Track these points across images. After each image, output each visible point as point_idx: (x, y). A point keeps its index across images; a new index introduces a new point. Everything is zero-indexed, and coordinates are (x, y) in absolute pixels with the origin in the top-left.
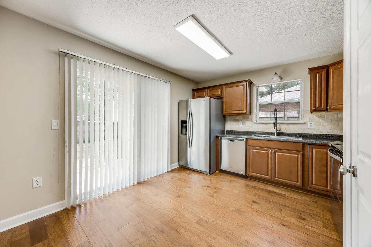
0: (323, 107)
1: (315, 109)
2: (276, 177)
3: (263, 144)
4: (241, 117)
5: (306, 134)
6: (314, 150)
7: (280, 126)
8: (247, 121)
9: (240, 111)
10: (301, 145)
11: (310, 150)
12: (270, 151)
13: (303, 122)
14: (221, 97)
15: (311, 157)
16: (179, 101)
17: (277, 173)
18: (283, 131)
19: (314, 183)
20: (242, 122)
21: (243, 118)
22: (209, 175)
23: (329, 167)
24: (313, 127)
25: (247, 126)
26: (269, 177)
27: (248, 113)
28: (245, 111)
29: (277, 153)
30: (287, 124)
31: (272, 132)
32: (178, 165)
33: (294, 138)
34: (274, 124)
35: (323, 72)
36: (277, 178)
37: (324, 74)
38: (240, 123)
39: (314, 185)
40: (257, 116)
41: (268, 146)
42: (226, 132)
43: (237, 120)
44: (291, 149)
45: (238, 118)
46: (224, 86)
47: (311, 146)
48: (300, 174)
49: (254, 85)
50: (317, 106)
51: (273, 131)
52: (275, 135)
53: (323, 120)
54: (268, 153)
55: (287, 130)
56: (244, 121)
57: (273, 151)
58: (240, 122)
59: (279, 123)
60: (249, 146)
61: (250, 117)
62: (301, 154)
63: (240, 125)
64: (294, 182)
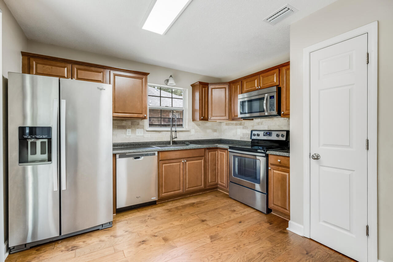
0: (206, 117)
1: (203, 118)
4: (129, 123)
8: (138, 128)
13: (187, 130)
17: (188, 184)
21: (132, 124)
22: (112, 226)
25: (137, 135)
26: (181, 191)
28: (145, 115)
29: (187, 163)
35: (206, 88)
36: (187, 188)
39: (210, 183)
41: (180, 156)
43: (124, 128)
44: (197, 156)
45: (124, 123)
50: (203, 115)
52: (171, 145)
56: (134, 129)
57: (185, 161)
58: (128, 130)
60: (161, 161)
61: (141, 123)
62: (204, 159)
63: (128, 135)
64: (200, 186)
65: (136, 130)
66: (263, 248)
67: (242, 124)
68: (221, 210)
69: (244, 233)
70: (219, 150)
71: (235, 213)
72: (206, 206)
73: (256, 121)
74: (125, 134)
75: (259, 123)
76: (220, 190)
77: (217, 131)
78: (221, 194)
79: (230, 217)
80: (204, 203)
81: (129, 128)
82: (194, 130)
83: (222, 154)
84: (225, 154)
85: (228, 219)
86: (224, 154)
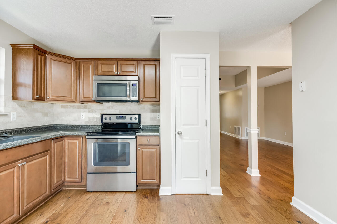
0: (42, 96)
6: (56, 145)
10: (50, 141)
15: (54, 154)
19: (55, 182)
24: (15, 119)
26: (15, 215)
29: (26, 165)
36: (26, 206)
50: (39, 94)
53: (24, 110)
57: (24, 163)
62: (49, 153)
64: (45, 193)
66: (164, 220)
67: (88, 107)
68: (92, 210)
69: (139, 219)
70: (66, 138)
71: (111, 204)
72: (70, 215)
73: (105, 105)
75: (109, 107)
76: (67, 189)
77: (48, 116)
78: (73, 192)
79: (111, 212)
80: (62, 214)
82: (15, 113)
83: (74, 142)
84: (78, 142)
85: (111, 215)
86: (76, 142)
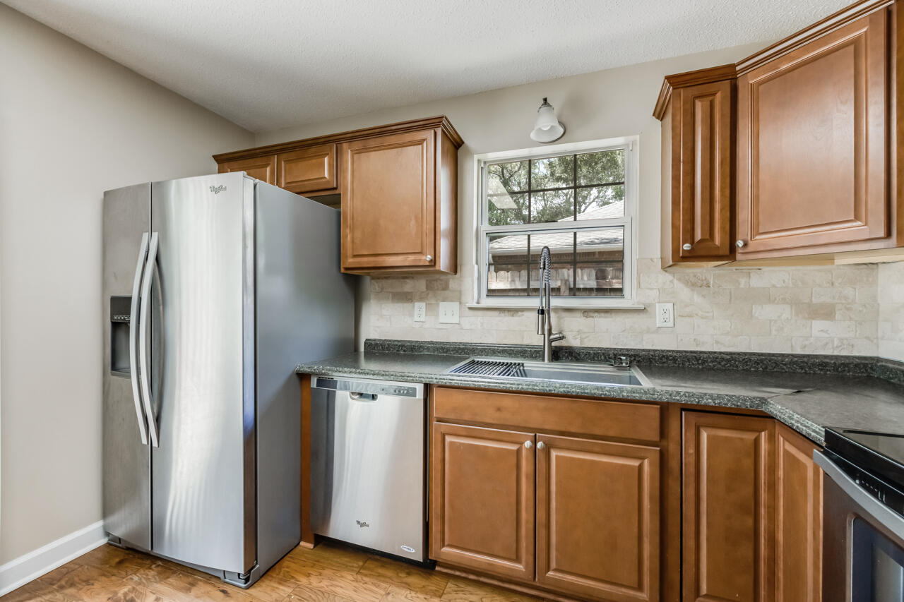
0: (717, 241)
1: (692, 249)
2: (553, 565)
3: (499, 409)
4: (421, 284)
5: (649, 350)
6: (704, 435)
7: (559, 318)
8: (444, 300)
9: (411, 258)
10: (654, 412)
11: (688, 436)
12: (528, 444)
13: (636, 306)
14: (337, 192)
15: (692, 469)
16: (106, 194)
17: (557, 550)
18: (573, 341)
19: (704, 589)
20: (423, 305)
21: (428, 287)
22: (247, 588)
23: (763, 511)
24: (670, 324)
25: (441, 321)
26: (521, 567)
27: (443, 263)
28: (429, 257)
29: (554, 454)
30: (586, 312)
31: (533, 347)
32: (101, 532)
33: (611, 368)
34: (542, 312)
35: (719, 95)
36: (556, 570)
37: (722, 104)
38: (416, 312)
39: (706, 596)
40: (479, 278)
41: (517, 420)
42: (362, 349)
43: (407, 298)
44: (611, 433)
45: (408, 286)
46: (345, 146)
47: (693, 418)
48: (649, 549)
49: (469, 153)
50: (698, 236)
51: (536, 340)
52: (543, 360)
53: (704, 296)
54: (518, 452)
55: (584, 336)
56: (433, 301)
57: (540, 445)
58: (417, 304)
59: (557, 310)
60: (439, 420)
61: (453, 284)
62: (654, 455)
63: (416, 318)
65: (438, 305)
70: (777, 427)
74: (411, 315)
81: (421, 299)
83: (798, 461)
84: (809, 466)
